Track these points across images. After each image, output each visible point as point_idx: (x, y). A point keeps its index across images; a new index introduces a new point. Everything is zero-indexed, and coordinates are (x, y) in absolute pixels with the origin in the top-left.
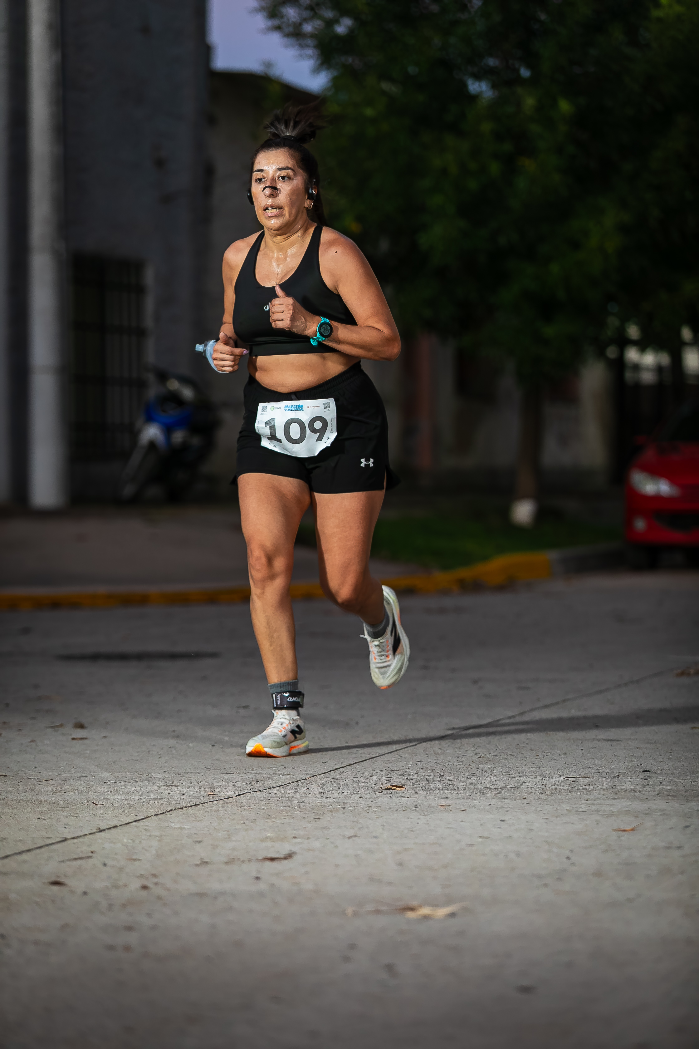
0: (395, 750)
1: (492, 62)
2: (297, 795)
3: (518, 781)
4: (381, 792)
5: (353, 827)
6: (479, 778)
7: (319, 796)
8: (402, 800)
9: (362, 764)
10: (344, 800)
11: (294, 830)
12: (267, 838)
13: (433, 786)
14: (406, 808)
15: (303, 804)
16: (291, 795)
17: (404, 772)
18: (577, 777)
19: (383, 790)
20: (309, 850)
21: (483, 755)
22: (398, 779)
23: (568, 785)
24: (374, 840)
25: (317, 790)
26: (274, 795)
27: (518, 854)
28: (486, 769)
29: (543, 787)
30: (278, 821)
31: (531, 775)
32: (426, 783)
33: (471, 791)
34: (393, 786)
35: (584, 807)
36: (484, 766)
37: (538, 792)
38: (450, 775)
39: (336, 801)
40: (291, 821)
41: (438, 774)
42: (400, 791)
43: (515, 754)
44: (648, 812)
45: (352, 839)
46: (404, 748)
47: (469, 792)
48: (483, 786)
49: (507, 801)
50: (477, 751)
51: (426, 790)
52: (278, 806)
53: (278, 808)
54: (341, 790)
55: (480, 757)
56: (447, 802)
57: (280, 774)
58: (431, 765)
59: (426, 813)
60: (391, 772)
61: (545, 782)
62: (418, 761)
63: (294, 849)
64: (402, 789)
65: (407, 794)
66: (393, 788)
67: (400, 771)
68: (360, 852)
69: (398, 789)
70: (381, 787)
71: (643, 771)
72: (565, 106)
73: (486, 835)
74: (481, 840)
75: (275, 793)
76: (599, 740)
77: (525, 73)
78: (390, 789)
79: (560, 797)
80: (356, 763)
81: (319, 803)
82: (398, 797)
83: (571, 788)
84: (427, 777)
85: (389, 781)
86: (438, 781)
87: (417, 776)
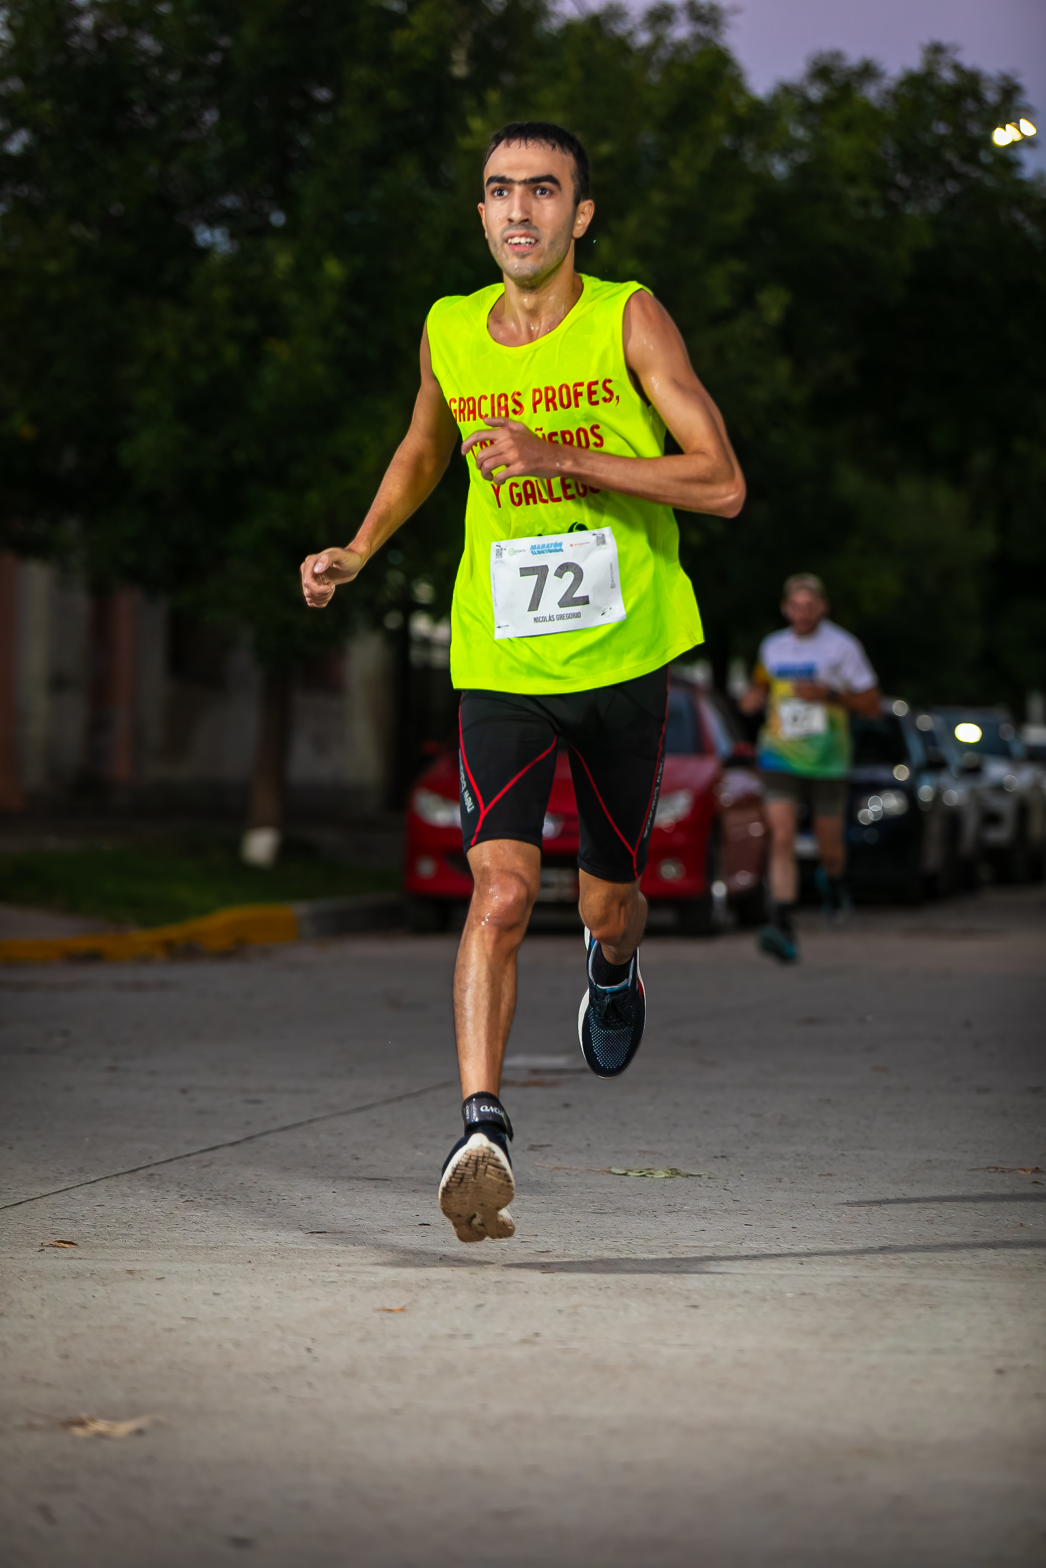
0: (64, 1188)
1: (230, 201)
3: (240, 1237)
4: (43, 1250)
6: (184, 1231)
8: (72, 1263)
9: (16, 1208)
13: (117, 1242)
14: (78, 1275)
17: (77, 1222)
18: (325, 1232)
19: (45, 1248)
21: (191, 1198)
22: (68, 1231)
23: (312, 1244)
24: (29, 1321)
27: (237, 1344)
28: (195, 1219)
29: (277, 1245)
31: (259, 1228)
32: (108, 1237)
33: (173, 1251)
34: (60, 1242)
35: (334, 1276)
36: (192, 1214)
37: (269, 1252)
38: (142, 1226)
41: (124, 1225)
42: (70, 1250)
43: (238, 1197)
44: (424, 1284)
46: (78, 1186)
47: (169, 1252)
48: (190, 1242)
49: (224, 1266)
50: (183, 1192)
51: (107, 1247)
55: (187, 1201)
56: (138, 1266)
58: (115, 1211)
59: (106, 1282)
60: (58, 1222)
61: (280, 1239)
62: (98, 1206)
64: (73, 1246)
65: (80, 1253)
66: (58, 1244)
67: (71, 1219)
69: (67, 1245)
70: (42, 1243)
71: (419, 1225)
72: (333, 269)
73: (190, 1314)
74: (184, 1322)
76: (358, 1179)
77: (278, 219)
78: (54, 1246)
79: (300, 1260)
80: (6, 1207)
82: (66, 1258)
83: (315, 1248)
84: (109, 1229)
85: (53, 1234)
86: (125, 1234)
87: (94, 1227)
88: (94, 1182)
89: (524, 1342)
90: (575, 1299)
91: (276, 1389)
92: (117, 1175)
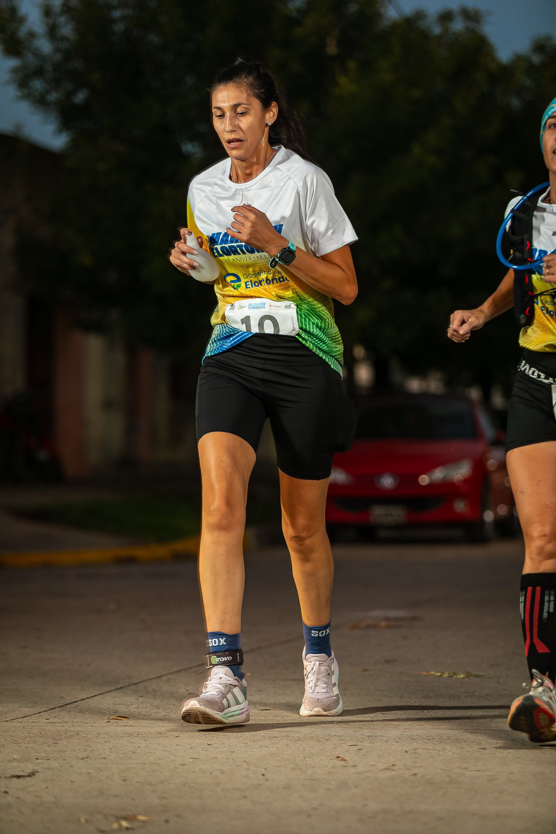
0: (120, 687)
2: (39, 724)
4: (110, 721)
5: (85, 750)
7: (57, 724)
8: (127, 728)
9: (94, 698)
10: (78, 728)
11: (37, 753)
12: (14, 759)
13: (152, 716)
14: (130, 735)
15: (44, 732)
16: (34, 724)
17: (128, 706)
20: (49, 769)
22: (123, 711)
23: (263, 716)
24: (104, 760)
25: (56, 720)
26: (20, 724)
27: (222, 772)
30: (23, 745)
32: (146, 714)
34: (119, 717)
38: (166, 707)
39: (72, 729)
40: (34, 745)
41: (156, 707)
42: (125, 721)
44: (328, 738)
45: (84, 760)
46: (128, 686)
50: (188, 688)
51: (146, 719)
52: (23, 733)
53: (23, 735)
54: (75, 721)
56: (164, 730)
57: (25, 707)
58: (149, 699)
59: (146, 739)
60: (117, 705)
62: (139, 697)
63: (36, 769)
64: (126, 719)
65: (131, 723)
67: (125, 704)
68: (91, 771)
69: (123, 719)
70: (109, 718)
73: (195, 756)
74: (191, 760)
75: (21, 722)
76: (288, 680)
78: (116, 719)
80: (89, 698)
81: (57, 731)
82: (122, 726)
83: (264, 718)
84: (146, 709)
85: (115, 712)
86: (156, 712)
87: (138, 708)
88: (137, 683)
89: (386, 769)
90: (415, 745)
91: (245, 797)
92: (150, 679)
